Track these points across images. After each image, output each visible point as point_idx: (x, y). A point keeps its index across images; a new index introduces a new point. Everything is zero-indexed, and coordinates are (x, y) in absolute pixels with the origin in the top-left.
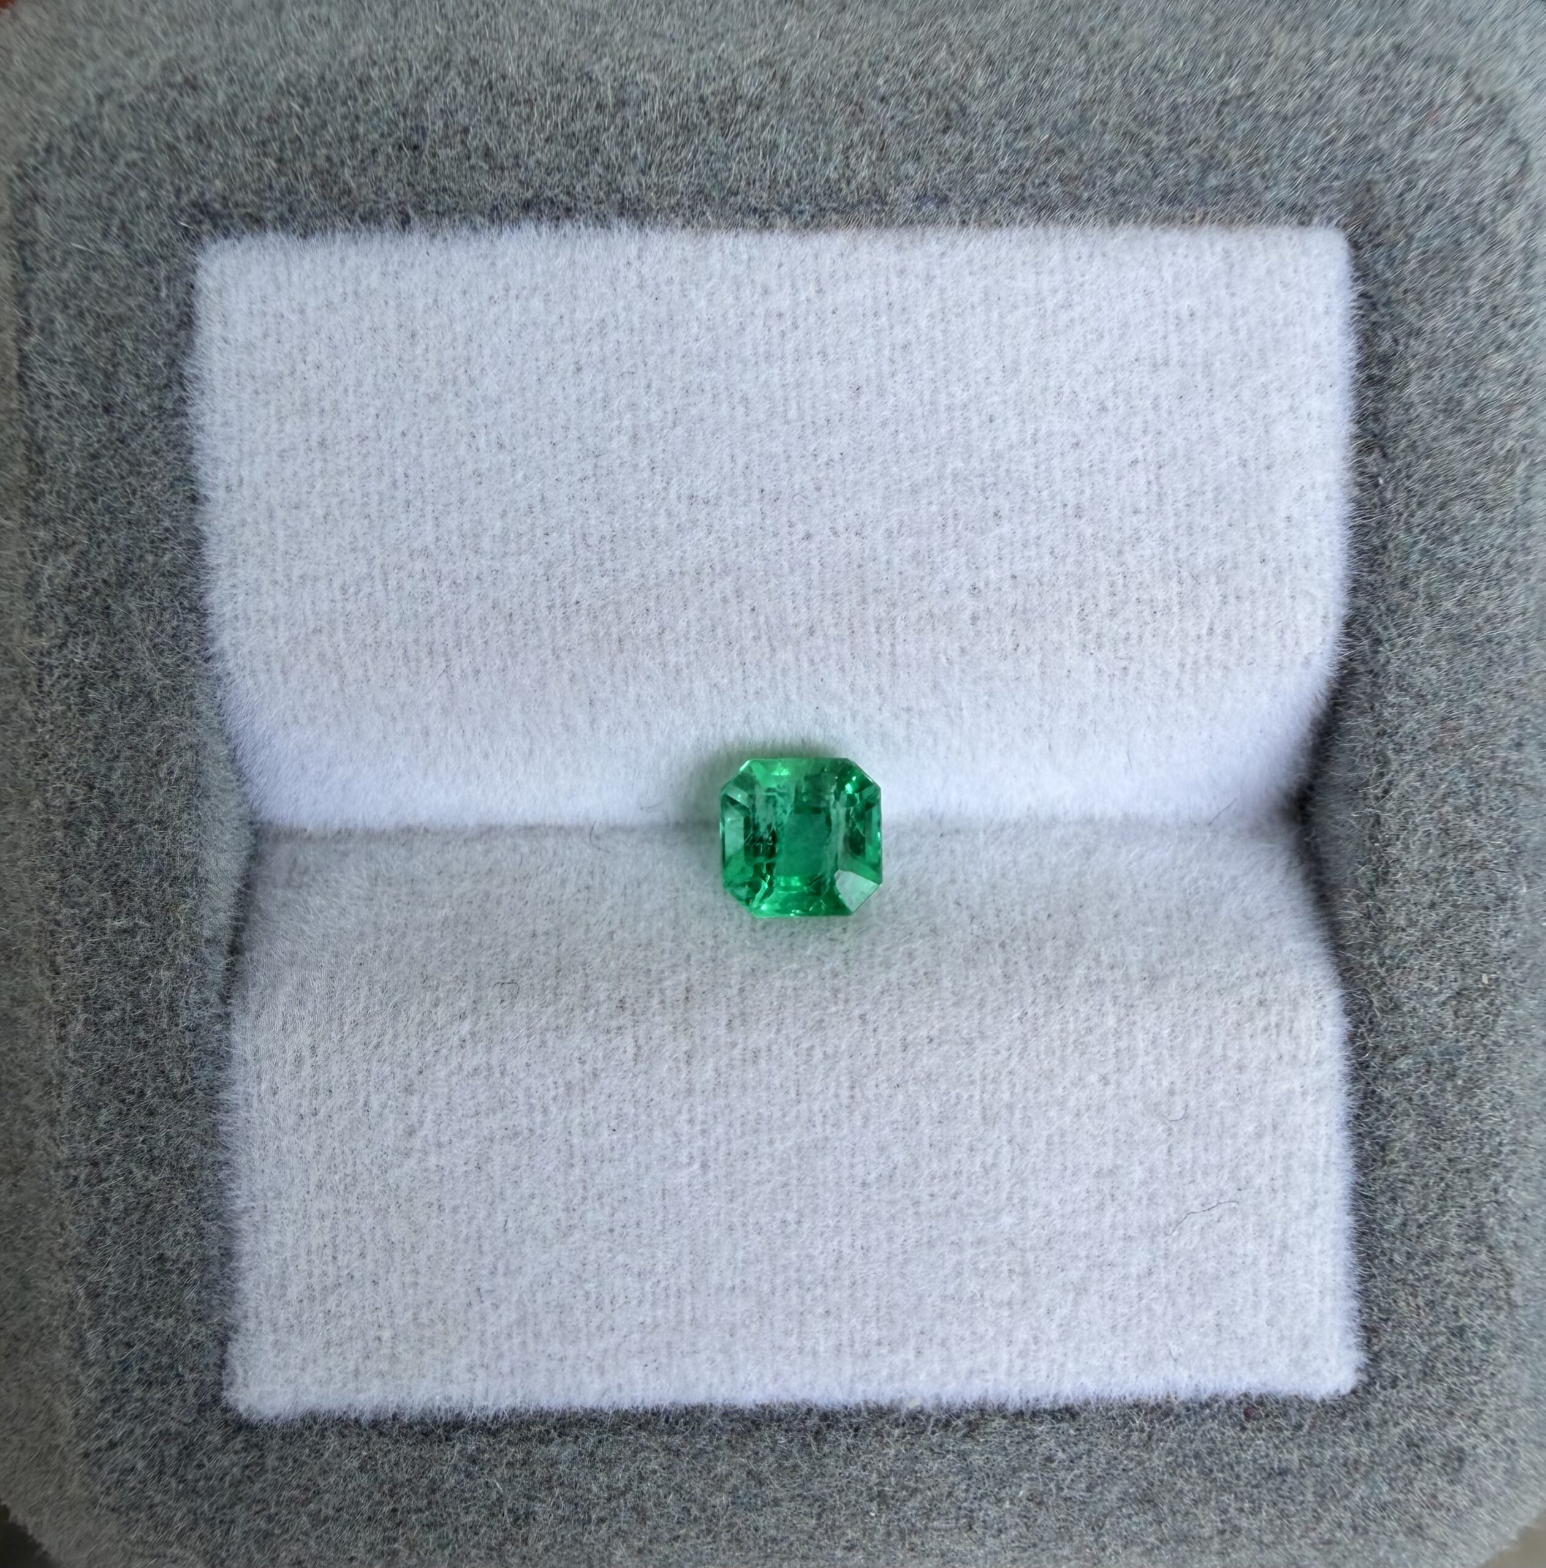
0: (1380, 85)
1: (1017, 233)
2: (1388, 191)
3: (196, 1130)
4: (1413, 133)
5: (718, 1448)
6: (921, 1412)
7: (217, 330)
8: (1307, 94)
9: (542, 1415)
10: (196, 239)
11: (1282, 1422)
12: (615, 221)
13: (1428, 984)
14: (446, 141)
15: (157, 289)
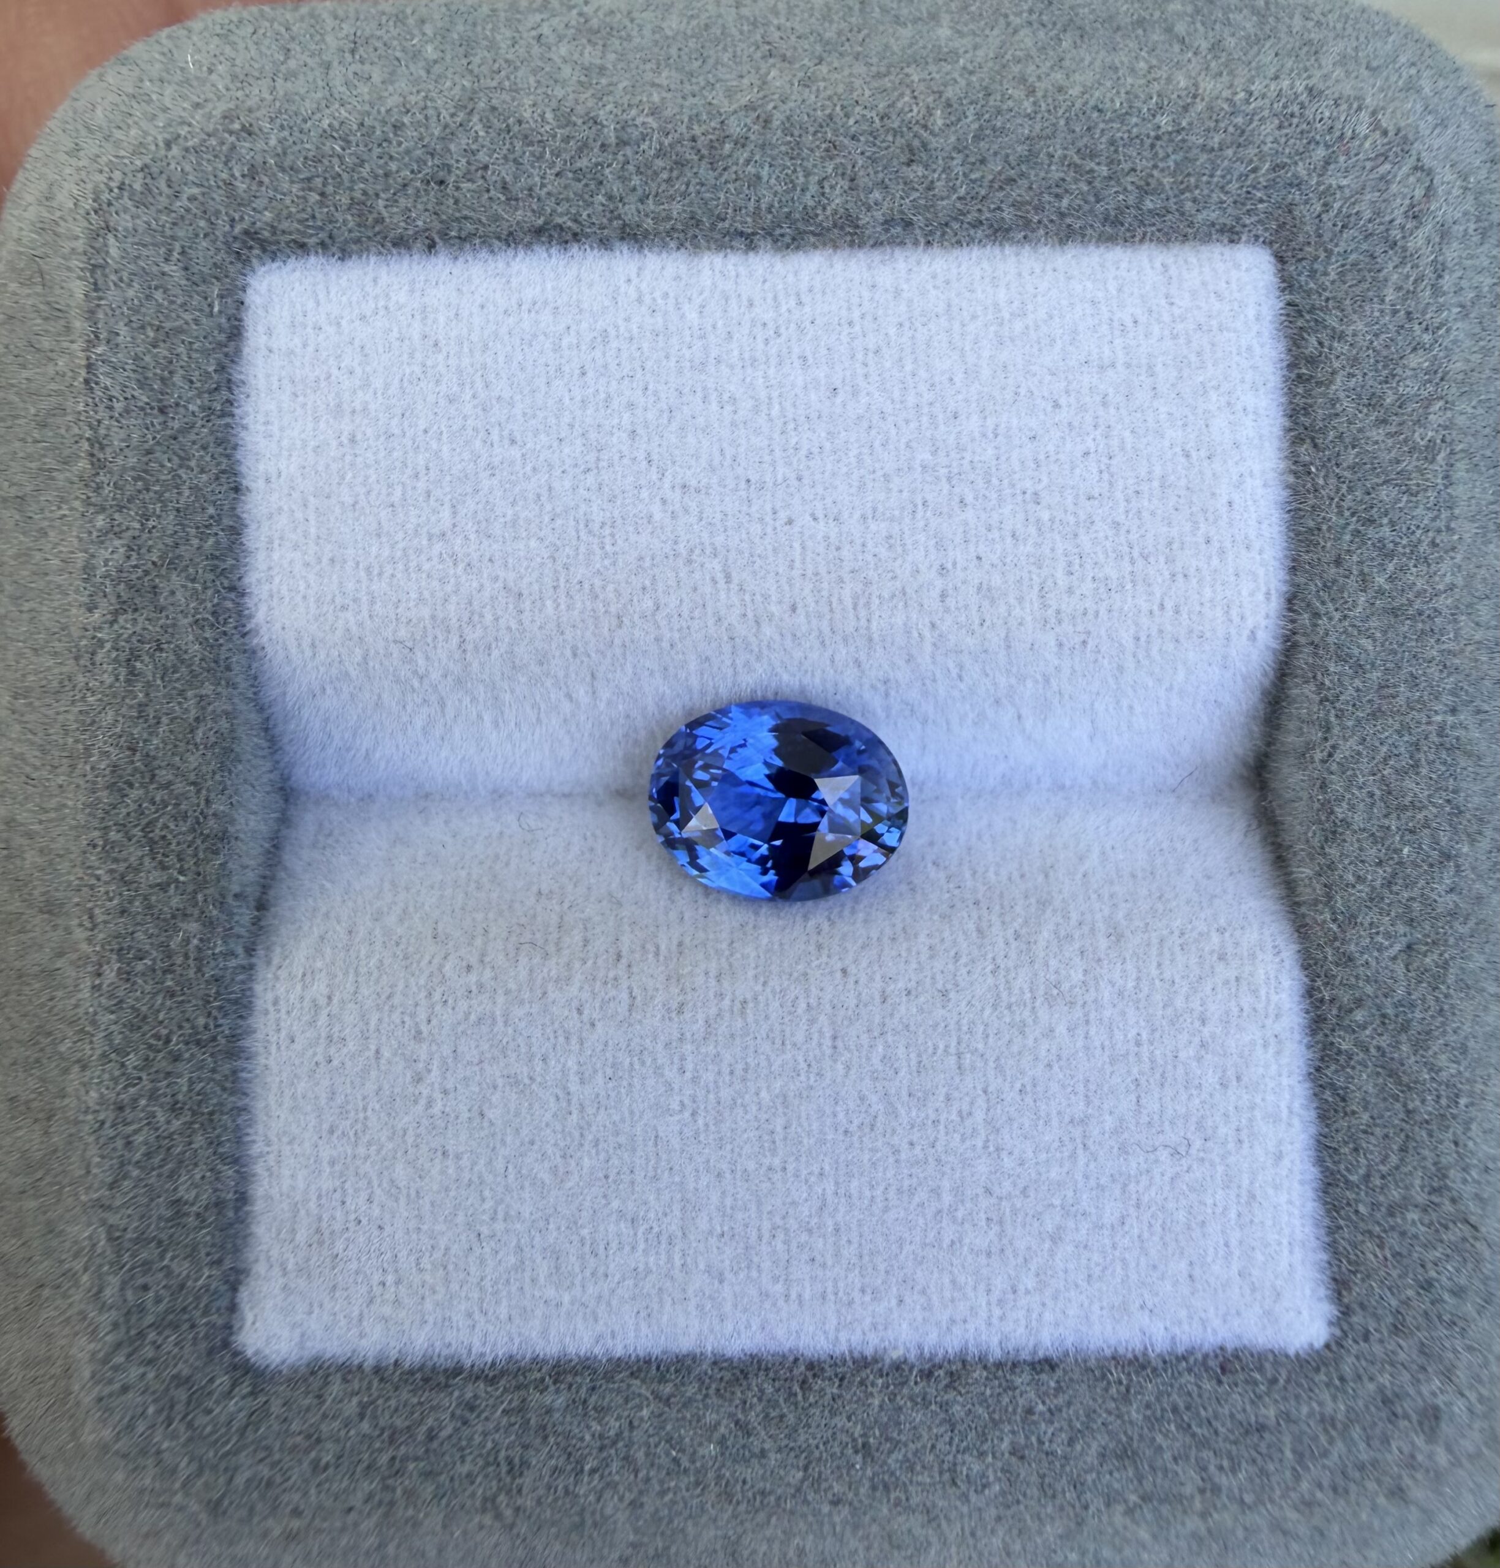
0: (1295, 121)
1: (976, 252)
2: (1307, 212)
3: (217, 1077)
4: (1327, 163)
5: (706, 1396)
6: (905, 1361)
7: (263, 340)
8: (1231, 129)
9: (537, 1362)
10: (246, 262)
11: (1258, 1376)
12: (618, 244)
13: (1379, 939)
14: (468, 177)
15: (211, 306)
